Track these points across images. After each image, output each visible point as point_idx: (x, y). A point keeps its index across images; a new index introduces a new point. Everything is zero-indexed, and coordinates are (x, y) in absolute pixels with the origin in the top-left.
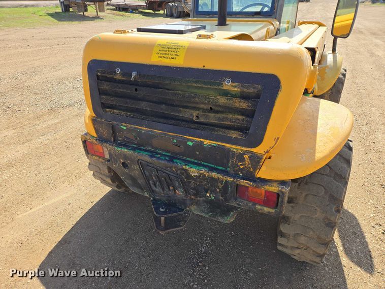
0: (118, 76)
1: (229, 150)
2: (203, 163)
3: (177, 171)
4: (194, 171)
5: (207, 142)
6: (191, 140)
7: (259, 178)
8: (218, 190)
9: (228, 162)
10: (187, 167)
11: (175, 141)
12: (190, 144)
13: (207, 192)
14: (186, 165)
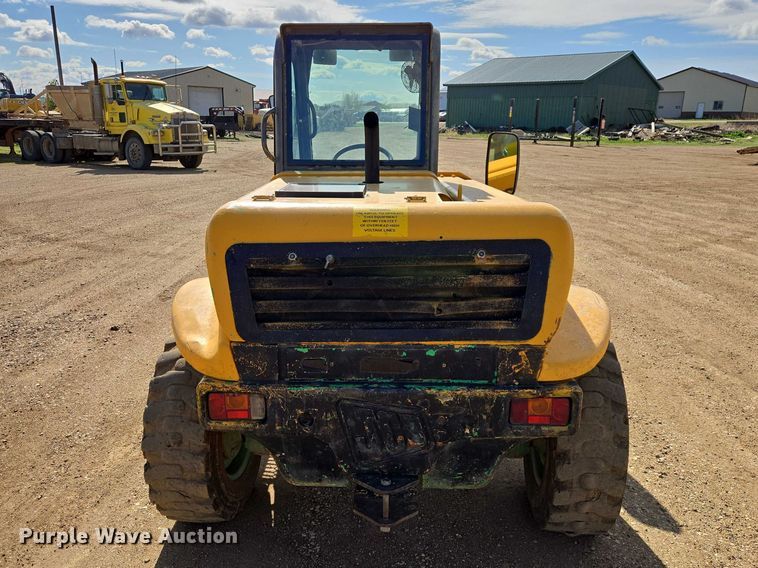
0: (293, 264)
1: (496, 349)
2: (451, 381)
3: (414, 402)
4: (445, 395)
5: (459, 345)
6: (431, 347)
7: (541, 383)
8: (485, 417)
9: (494, 368)
10: (433, 391)
11: (404, 354)
12: (431, 353)
13: (465, 428)
14: (430, 389)
